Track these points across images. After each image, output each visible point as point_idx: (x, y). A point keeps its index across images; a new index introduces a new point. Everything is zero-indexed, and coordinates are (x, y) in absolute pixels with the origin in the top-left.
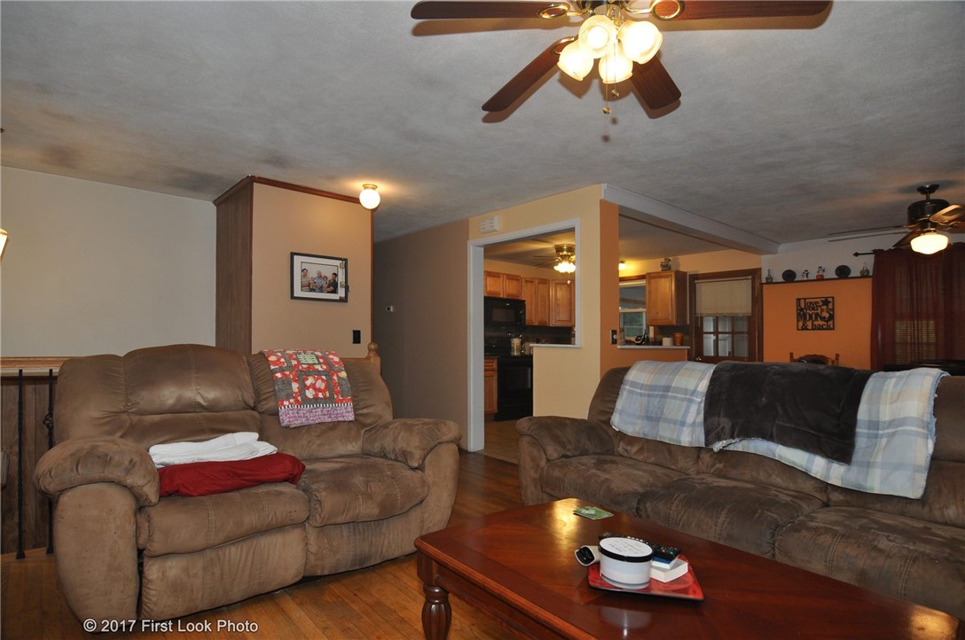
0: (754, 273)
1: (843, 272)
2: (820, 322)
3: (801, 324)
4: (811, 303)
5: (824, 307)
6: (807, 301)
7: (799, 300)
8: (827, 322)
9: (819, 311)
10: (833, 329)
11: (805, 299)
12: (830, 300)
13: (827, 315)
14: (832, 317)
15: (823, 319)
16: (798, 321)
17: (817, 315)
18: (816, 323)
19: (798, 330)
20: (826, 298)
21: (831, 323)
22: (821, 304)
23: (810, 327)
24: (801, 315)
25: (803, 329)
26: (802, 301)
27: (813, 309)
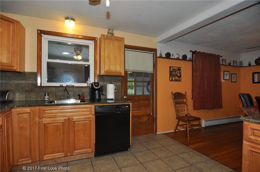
0: (154, 51)
1: (185, 57)
2: (177, 78)
3: (171, 78)
4: (174, 69)
5: (178, 71)
6: (173, 68)
7: (170, 67)
8: (179, 78)
9: (177, 73)
10: (181, 81)
11: (172, 67)
12: (180, 68)
13: (179, 75)
14: (180, 76)
15: (178, 76)
16: (170, 77)
17: (176, 74)
18: (176, 78)
19: (170, 81)
20: (179, 67)
21: (180, 78)
22: (177, 70)
23: (174, 80)
24: (171, 74)
25: (172, 81)
26: (171, 68)
27: (175, 72)
